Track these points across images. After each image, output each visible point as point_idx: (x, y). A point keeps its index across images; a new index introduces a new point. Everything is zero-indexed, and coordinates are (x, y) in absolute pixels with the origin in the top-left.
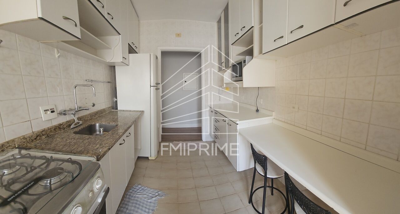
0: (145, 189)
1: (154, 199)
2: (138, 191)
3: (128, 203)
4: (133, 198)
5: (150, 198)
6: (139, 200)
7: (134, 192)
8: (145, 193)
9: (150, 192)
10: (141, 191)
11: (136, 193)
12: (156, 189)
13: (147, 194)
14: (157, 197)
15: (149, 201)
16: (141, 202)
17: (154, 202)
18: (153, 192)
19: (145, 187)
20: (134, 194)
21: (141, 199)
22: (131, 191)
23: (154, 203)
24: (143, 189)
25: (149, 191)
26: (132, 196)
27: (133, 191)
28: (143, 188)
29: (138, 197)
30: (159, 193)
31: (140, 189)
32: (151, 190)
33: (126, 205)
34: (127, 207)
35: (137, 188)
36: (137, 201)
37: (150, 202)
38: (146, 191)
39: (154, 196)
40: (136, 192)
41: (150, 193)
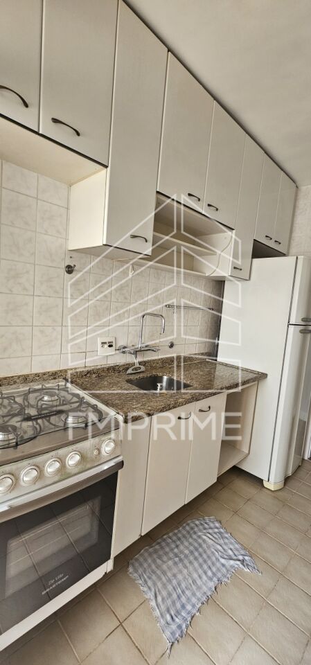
0: (226, 536)
1: (232, 562)
2: (210, 531)
3: (183, 539)
4: (195, 536)
5: (226, 557)
6: (204, 546)
7: (201, 527)
8: (221, 541)
9: (232, 547)
10: (215, 533)
11: (205, 531)
12: (245, 549)
13: (225, 547)
14: (238, 563)
15: (223, 561)
16: (205, 552)
17: (228, 567)
18: (237, 550)
19: (227, 532)
20: (200, 531)
21: (209, 547)
22: (197, 522)
23: (228, 571)
24: (220, 533)
25: (231, 543)
26: (195, 533)
27: (202, 524)
28: (222, 530)
29: (204, 541)
30: (246, 558)
31: (216, 530)
32: (236, 546)
33: (179, 539)
34: (178, 543)
35: (212, 525)
36: (200, 545)
37: (223, 565)
38: (226, 541)
39: (235, 558)
40: (205, 529)
41: (231, 549)
